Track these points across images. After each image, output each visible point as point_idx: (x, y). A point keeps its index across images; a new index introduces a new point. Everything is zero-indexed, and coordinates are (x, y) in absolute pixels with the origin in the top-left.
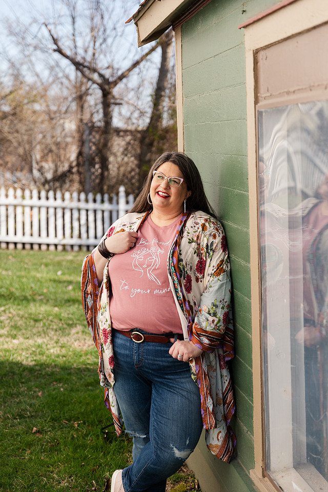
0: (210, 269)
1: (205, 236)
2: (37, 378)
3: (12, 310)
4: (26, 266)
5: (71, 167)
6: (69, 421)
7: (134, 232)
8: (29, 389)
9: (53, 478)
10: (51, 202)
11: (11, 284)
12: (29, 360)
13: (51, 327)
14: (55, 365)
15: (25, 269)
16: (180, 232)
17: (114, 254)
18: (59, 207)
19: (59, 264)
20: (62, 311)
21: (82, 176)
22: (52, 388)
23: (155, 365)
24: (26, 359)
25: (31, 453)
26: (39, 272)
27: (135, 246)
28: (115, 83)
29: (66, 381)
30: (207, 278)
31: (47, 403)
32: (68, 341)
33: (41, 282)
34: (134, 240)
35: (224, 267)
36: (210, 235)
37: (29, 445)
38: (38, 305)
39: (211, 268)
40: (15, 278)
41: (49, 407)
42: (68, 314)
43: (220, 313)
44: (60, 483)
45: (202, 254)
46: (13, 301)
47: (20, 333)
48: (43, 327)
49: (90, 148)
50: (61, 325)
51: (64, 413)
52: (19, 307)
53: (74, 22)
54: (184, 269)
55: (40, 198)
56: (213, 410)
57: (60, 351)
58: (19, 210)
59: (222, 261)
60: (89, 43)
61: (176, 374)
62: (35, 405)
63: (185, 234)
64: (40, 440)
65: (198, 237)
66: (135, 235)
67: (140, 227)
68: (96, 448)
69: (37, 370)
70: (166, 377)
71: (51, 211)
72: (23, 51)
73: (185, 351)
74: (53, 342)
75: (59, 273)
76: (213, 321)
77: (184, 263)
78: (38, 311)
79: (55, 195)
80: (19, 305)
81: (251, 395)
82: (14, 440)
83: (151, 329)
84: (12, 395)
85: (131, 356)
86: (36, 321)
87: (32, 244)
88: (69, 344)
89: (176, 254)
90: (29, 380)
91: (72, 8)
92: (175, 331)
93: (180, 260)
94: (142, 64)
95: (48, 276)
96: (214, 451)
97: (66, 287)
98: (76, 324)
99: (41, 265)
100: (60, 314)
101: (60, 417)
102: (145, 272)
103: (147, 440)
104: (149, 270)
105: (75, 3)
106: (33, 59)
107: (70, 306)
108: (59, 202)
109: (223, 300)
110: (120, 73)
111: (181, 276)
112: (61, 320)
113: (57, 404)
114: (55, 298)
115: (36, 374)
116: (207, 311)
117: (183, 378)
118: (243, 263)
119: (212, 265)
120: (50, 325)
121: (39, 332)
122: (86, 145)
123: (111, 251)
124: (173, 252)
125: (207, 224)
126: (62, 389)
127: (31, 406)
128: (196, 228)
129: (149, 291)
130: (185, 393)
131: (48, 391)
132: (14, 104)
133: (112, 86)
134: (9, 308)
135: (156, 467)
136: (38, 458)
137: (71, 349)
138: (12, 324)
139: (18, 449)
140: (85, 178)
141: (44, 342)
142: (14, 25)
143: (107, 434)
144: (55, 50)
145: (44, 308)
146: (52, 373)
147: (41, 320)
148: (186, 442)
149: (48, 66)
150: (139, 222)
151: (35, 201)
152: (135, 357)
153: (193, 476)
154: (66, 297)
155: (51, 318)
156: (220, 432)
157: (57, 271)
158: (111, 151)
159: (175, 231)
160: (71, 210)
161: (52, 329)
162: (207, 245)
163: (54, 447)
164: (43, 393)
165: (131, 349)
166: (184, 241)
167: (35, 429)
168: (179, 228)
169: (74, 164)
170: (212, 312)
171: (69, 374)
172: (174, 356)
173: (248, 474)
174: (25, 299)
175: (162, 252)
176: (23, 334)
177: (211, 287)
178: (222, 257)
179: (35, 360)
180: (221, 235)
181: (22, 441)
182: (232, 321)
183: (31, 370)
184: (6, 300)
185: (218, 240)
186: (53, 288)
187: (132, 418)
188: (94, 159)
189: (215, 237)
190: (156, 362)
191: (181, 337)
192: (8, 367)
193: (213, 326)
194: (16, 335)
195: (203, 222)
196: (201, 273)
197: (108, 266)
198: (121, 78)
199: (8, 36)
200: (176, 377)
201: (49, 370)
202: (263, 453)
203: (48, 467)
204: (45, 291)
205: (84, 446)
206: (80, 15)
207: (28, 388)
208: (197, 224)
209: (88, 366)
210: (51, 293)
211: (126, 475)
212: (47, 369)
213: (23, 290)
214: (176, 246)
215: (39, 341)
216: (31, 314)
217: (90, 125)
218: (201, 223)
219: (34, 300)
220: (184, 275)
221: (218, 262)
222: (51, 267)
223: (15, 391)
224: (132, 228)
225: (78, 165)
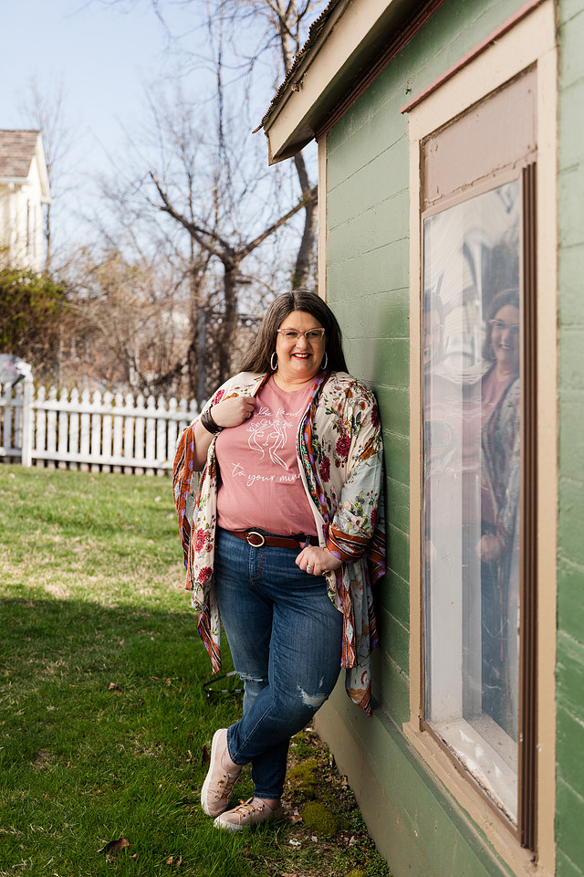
0: (355, 451)
1: (350, 405)
2: (120, 623)
3: (90, 541)
4: (112, 490)
5: (179, 367)
6: (160, 676)
7: (250, 398)
8: (108, 636)
9: (133, 746)
10: (151, 411)
11: (92, 510)
12: (110, 601)
13: (142, 563)
14: (145, 609)
15: (111, 493)
16: (314, 400)
17: (223, 428)
18: (162, 419)
19: (158, 490)
20: (158, 544)
21: (193, 378)
22: (139, 636)
23: (279, 576)
24: (106, 600)
25: (105, 715)
26: (130, 497)
27: (252, 416)
28: (242, 255)
29: (159, 629)
30: (351, 462)
31: (131, 654)
32: (164, 580)
33: (132, 509)
34: (252, 408)
35: (374, 447)
36: (356, 403)
37: (103, 705)
38: (126, 536)
39: (357, 448)
40: (97, 502)
41: (133, 659)
42: (167, 549)
43: (368, 511)
44: (142, 752)
45: (346, 429)
46: (93, 531)
47: (99, 569)
48: (131, 562)
49: (206, 341)
50: (156, 561)
51: (153, 667)
52: (100, 538)
53: (191, 183)
54: (319, 448)
55: (135, 405)
56: (353, 641)
57: (153, 592)
58: (107, 420)
59: (372, 439)
60: (211, 210)
61: (307, 590)
62: (114, 656)
63: (321, 402)
64: (119, 698)
65: (340, 406)
66: (252, 402)
67: (259, 392)
68: (194, 711)
69: (119, 615)
70: (294, 593)
71: (151, 423)
72: (121, 219)
73: (317, 561)
74: (143, 581)
75: (158, 499)
76: (358, 522)
77: (320, 441)
78: (125, 543)
79: (157, 402)
80: (100, 535)
81: (406, 619)
82: (83, 698)
83: (275, 529)
84: (83, 643)
85: (245, 565)
86: (122, 555)
87: (123, 468)
88: (166, 583)
89: (308, 429)
90: (109, 626)
91: (188, 164)
92: (308, 532)
93: (314, 437)
94: (278, 231)
95: (142, 502)
96: (356, 699)
97: (165, 516)
98: (177, 561)
99: (134, 489)
100: (156, 549)
101: (148, 672)
102: (267, 453)
103: (264, 684)
104: (272, 450)
105: (193, 157)
106: (135, 229)
107: (169, 539)
108: (161, 412)
109: (372, 492)
110: (249, 241)
111: (315, 459)
112: (156, 555)
113: (144, 655)
114: (149, 528)
115: (118, 618)
116: (350, 509)
117: (316, 596)
118: (399, 436)
119: (359, 443)
120: (140, 560)
121: (126, 569)
122: (201, 336)
123: (219, 424)
124: (305, 426)
125: (352, 390)
126: (152, 639)
127: (108, 656)
128: (337, 395)
129: (272, 478)
130: (319, 616)
131: (133, 640)
132: (106, 281)
133: (238, 257)
134: (87, 538)
135: (275, 719)
136: (114, 720)
137: (168, 591)
138: (90, 557)
139: (88, 709)
140: (197, 380)
141: (132, 581)
142: (111, 184)
143: (211, 693)
144: (163, 209)
145: (134, 540)
146: (141, 619)
147: (128, 555)
148: (318, 683)
149: (155, 239)
150: (257, 385)
151: (129, 409)
152: (251, 566)
153: (327, 751)
154: (165, 528)
155: (142, 552)
156: (366, 672)
157: (155, 497)
158: (234, 345)
159: (308, 397)
160: (178, 422)
161: (144, 566)
162: (353, 418)
163: (138, 708)
164: (127, 642)
165: (245, 555)
166: (320, 412)
167: (112, 684)
168: (312, 394)
169: (185, 360)
170: (356, 510)
171: (165, 620)
172: (301, 567)
173: (400, 730)
174: (110, 528)
175: (290, 425)
176: (104, 570)
177: (355, 474)
178: (372, 434)
179: (118, 603)
180: (372, 405)
181: (94, 700)
182: (383, 521)
183: (111, 613)
184: (83, 529)
185: (368, 410)
186: (148, 515)
187: (244, 654)
188: (210, 356)
189: (363, 406)
190: (280, 573)
191: (314, 541)
192: (80, 608)
193: (357, 528)
194: (93, 571)
195: (348, 387)
196: (343, 455)
197: (214, 444)
198: (251, 248)
199: (102, 198)
200: (306, 594)
201: (136, 615)
202: (421, 696)
203: (128, 732)
204: (137, 519)
205: (178, 708)
206: (200, 174)
207: (106, 636)
208: (339, 389)
209: (190, 612)
210: (144, 523)
211: (232, 734)
212: (134, 613)
213: (108, 517)
214: (308, 417)
215: (125, 579)
216: (116, 546)
217: (207, 309)
218: (343, 389)
219: (121, 530)
220: (320, 457)
221: (367, 440)
222: (146, 493)
223: (88, 638)
224: (248, 392)
225: (189, 362)
